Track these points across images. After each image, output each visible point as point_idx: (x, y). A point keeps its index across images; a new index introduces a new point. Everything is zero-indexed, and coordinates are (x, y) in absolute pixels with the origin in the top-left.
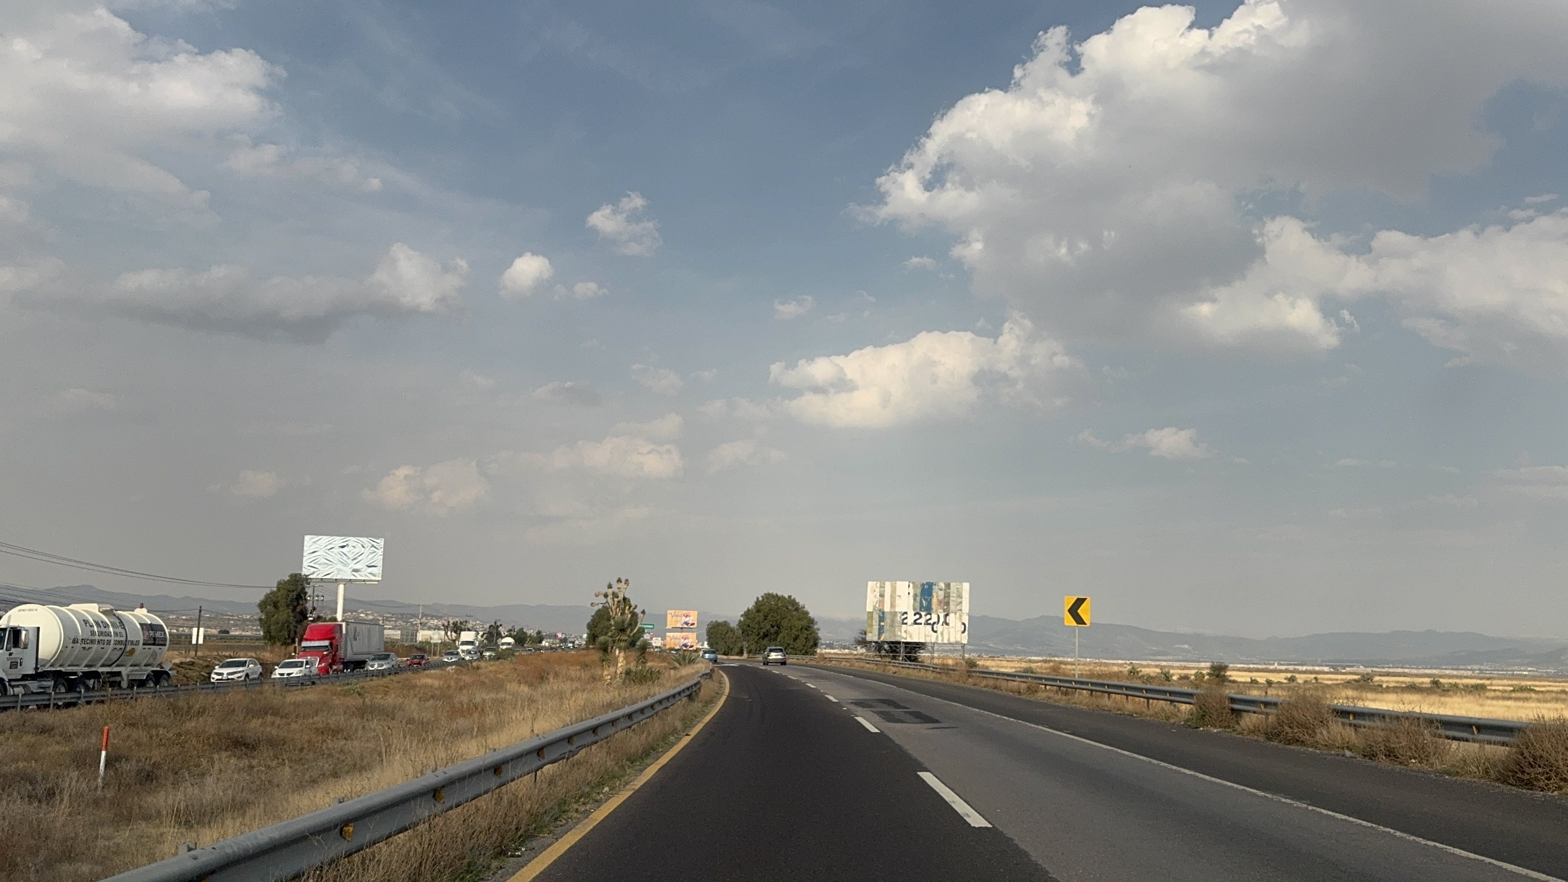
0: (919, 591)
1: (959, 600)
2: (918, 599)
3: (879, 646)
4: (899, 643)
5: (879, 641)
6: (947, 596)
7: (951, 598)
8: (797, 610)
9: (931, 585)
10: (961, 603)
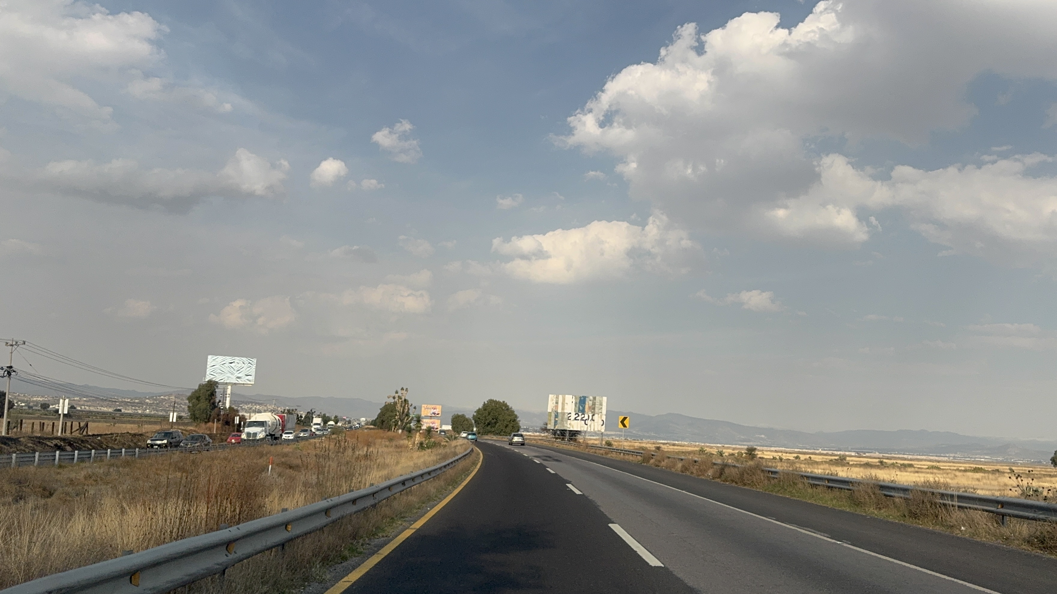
0: (578, 401)
1: (601, 407)
2: (578, 405)
3: (554, 432)
4: (566, 430)
5: (555, 429)
6: (594, 404)
7: (596, 406)
8: (508, 409)
9: (585, 398)
10: (602, 408)
